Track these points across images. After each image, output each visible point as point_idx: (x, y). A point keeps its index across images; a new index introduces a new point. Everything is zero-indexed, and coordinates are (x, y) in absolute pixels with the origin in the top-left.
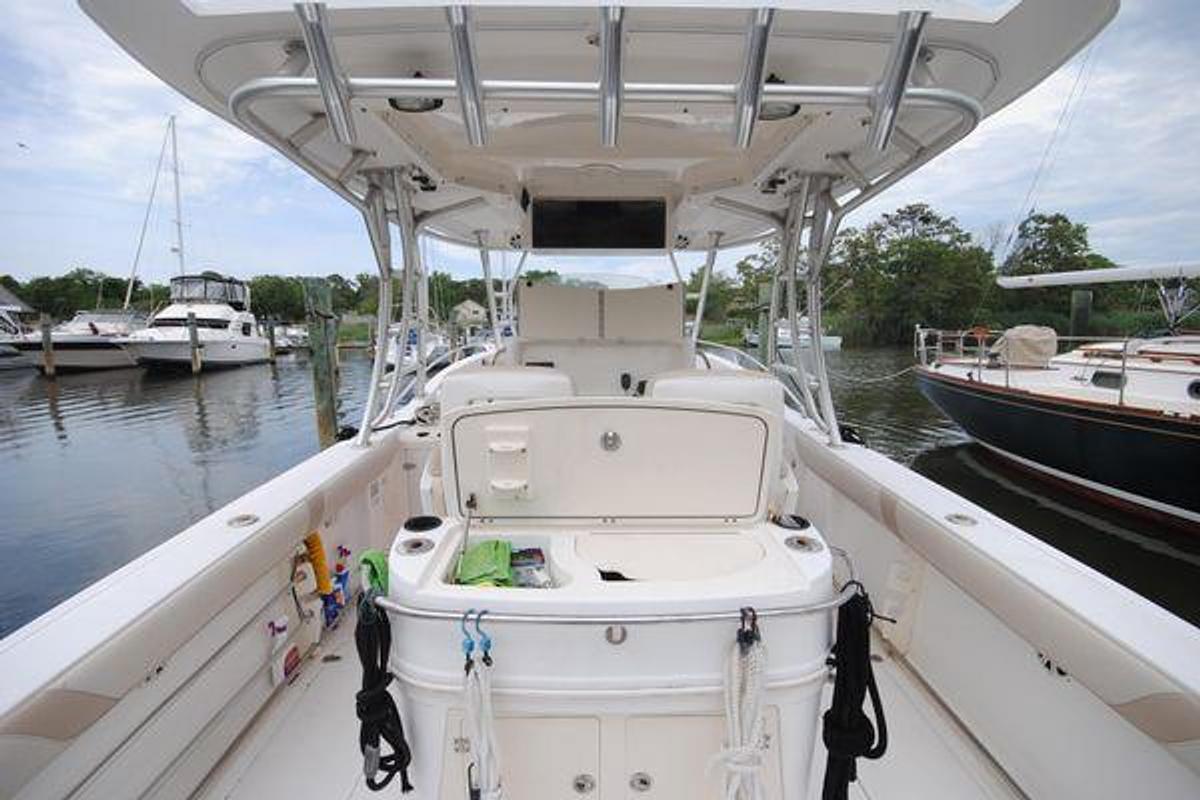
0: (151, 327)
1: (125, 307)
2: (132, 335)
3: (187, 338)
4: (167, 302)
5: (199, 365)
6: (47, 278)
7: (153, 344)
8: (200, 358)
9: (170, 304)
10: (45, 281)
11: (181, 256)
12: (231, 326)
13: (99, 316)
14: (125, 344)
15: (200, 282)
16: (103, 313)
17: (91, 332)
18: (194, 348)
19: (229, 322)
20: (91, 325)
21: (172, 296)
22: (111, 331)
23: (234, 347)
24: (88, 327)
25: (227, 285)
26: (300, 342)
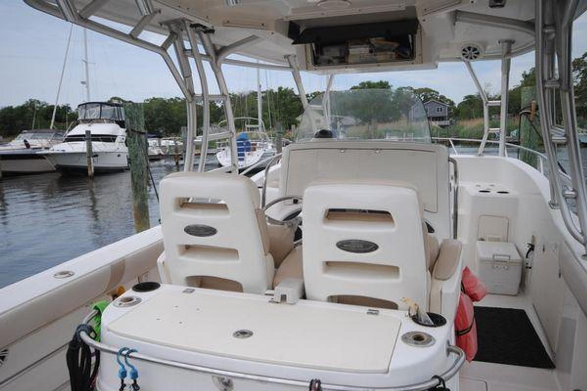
0: (64, 142)
1: (51, 127)
2: (52, 149)
3: (85, 150)
4: (76, 122)
5: (93, 171)
6: (11, 107)
7: (64, 155)
8: (93, 165)
9: (77, 124)
10: (10, 109)
11: (87, 87)
12: (118, 139)
13: (32, 134)
14: (47, 155)
15: (98, 106)
16: (36, 132)
17: (25, 147)
18: (89, 157)
19: (116, 136)
20: (25, 141)
21: (80, 118)
22: (39, 146)
23: (119, 156)
24: (23, 143)
25: (116, 108)
26: (167, 151)
